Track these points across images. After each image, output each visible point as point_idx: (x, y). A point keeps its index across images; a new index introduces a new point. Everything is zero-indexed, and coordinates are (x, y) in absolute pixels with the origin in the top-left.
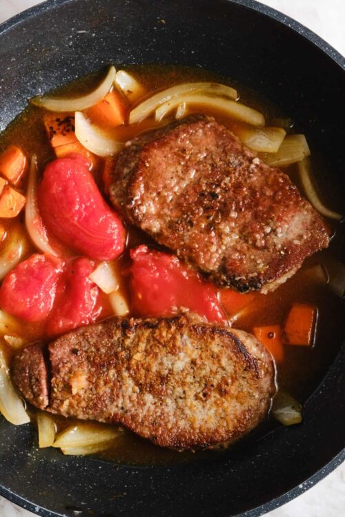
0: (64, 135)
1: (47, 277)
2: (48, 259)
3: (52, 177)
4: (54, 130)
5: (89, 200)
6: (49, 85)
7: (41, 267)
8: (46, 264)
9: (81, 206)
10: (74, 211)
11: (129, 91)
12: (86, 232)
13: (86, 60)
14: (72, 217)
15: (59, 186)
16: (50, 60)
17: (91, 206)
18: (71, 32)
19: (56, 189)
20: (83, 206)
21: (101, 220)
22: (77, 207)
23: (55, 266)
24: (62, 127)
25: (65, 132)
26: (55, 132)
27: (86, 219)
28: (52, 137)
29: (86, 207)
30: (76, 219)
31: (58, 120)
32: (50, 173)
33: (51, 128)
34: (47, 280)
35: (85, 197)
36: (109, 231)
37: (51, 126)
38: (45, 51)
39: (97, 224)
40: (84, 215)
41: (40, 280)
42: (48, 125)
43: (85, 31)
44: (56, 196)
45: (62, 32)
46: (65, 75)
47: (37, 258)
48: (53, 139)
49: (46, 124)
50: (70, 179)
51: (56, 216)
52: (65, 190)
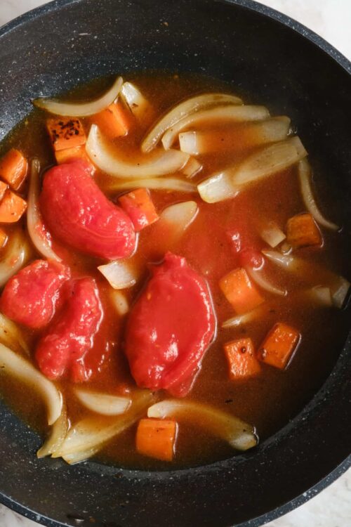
0: (68, 139)
1: (49, 284)
2: (52, 265)
3: (52, 185)
4: (57, 133)
5: (93, 202)
6: (51, 89)
7: (44, 272)
8: (50, 270)
9: (85, 209)
10: (80, 216)
11: (134, 105)
12: (96, 234)
13: (88, 63)
14: (80, 222)
15: (61, 193)
16: (52, 63)
17: (96, 208)
18: (73, 35)
19: (58, 197)
20: (89, 209)
21: (108, 220)
22: (82, 211)
23: (58, 272)
24: (65, 131)
25: (68, 136)
26: (58, 136)
27: (94, 221)
28: (55, 140)
29: (91, 209)
30: (84, 223)
31: (61, 124)
32: (50, 182)
33: (54, 132)
34: (50, 286)
35: (88, 200)
36: (119, 230)
37: (54, 129)
38: (47, 54)
39: (105, 225)
40: (91, 218)
41: (43, 286)
42: (51, 128)
43: (87, 34)
44: (59, 204)
45: (64, 35)
46: (67, 78)
47: (40, 264)
48: (56, 142)
49: (49, 127)
50: (70, 184)
51: (62, 223)
52: (67, 196)
